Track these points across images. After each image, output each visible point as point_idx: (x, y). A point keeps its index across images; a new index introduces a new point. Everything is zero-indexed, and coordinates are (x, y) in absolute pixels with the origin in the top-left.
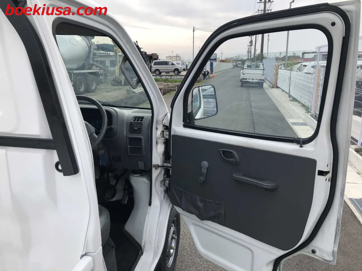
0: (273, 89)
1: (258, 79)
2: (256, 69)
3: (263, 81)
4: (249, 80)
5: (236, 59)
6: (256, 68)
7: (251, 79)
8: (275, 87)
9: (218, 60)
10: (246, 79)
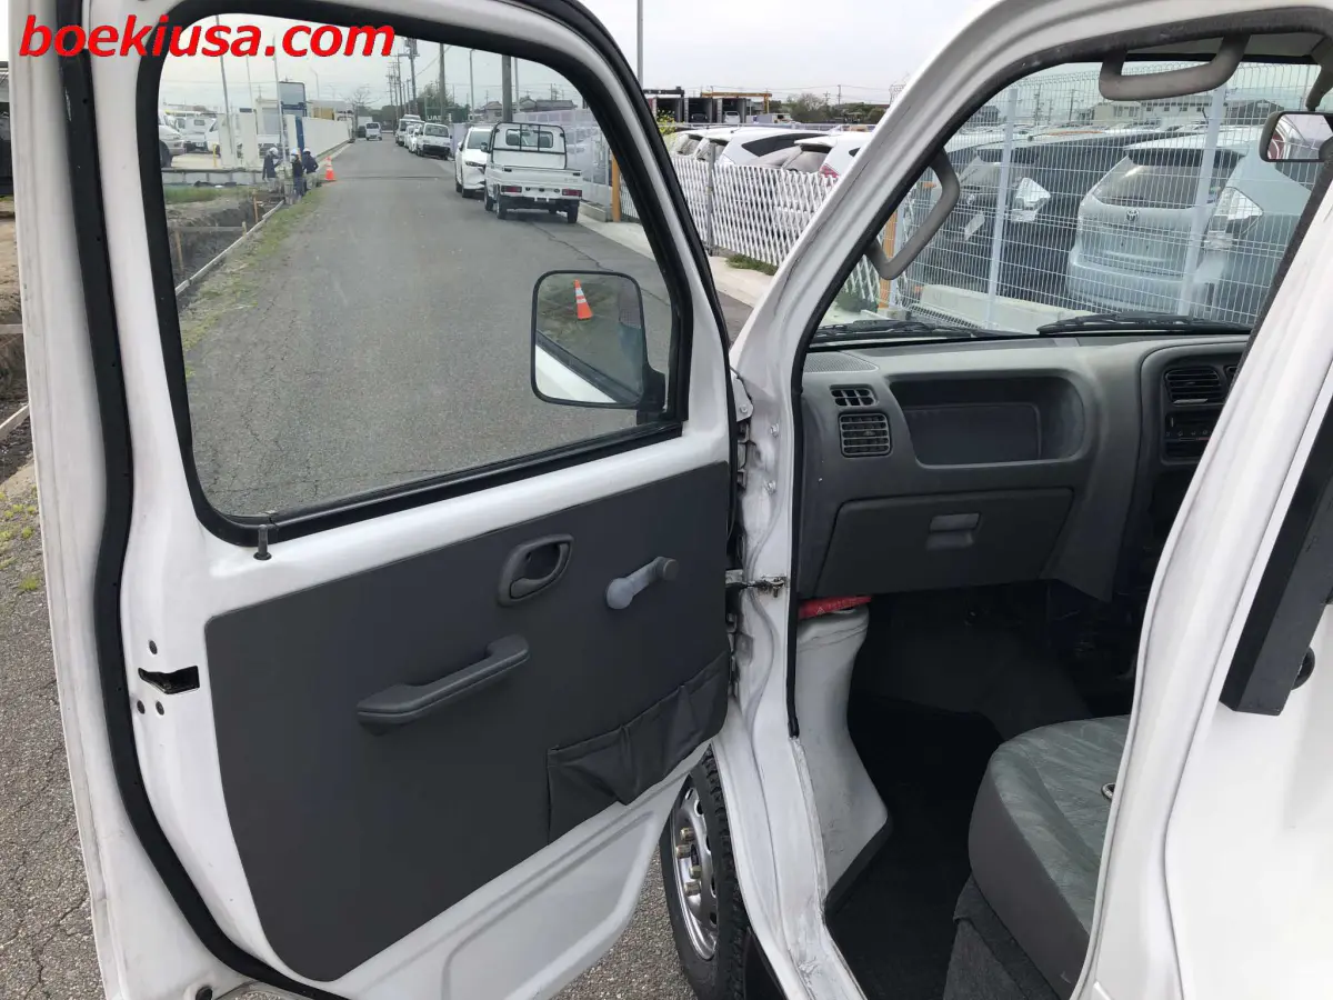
0: (610, 224)
1: (561, 189)
2: (538, 152)
3: (577, 198)
4: (529, 194)
5: (351, 108)
6: (541, 149)
7: (535, 188)
8: (616, 215)
9: (310, 108)
10: (518, 189)
